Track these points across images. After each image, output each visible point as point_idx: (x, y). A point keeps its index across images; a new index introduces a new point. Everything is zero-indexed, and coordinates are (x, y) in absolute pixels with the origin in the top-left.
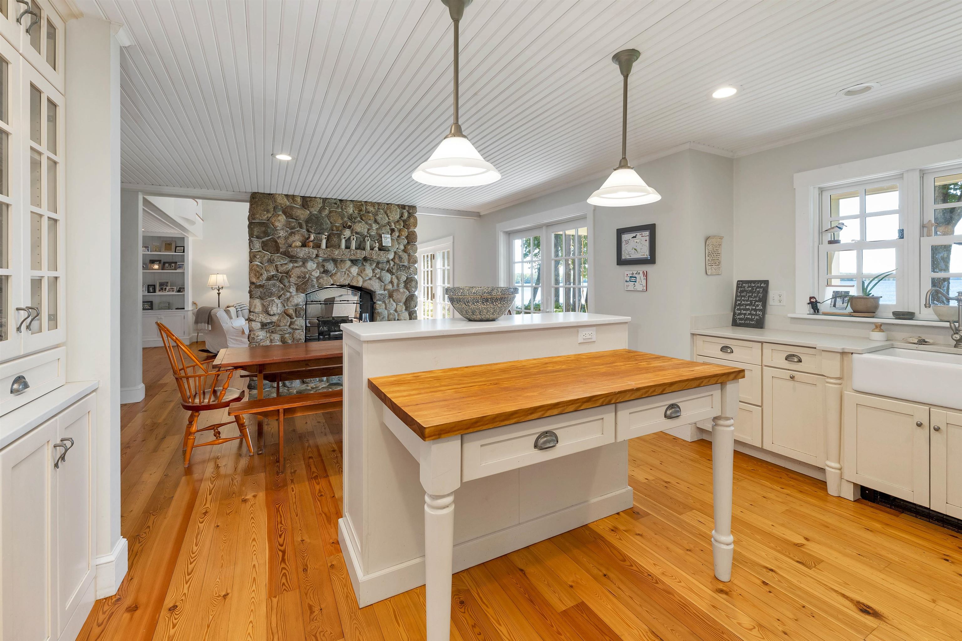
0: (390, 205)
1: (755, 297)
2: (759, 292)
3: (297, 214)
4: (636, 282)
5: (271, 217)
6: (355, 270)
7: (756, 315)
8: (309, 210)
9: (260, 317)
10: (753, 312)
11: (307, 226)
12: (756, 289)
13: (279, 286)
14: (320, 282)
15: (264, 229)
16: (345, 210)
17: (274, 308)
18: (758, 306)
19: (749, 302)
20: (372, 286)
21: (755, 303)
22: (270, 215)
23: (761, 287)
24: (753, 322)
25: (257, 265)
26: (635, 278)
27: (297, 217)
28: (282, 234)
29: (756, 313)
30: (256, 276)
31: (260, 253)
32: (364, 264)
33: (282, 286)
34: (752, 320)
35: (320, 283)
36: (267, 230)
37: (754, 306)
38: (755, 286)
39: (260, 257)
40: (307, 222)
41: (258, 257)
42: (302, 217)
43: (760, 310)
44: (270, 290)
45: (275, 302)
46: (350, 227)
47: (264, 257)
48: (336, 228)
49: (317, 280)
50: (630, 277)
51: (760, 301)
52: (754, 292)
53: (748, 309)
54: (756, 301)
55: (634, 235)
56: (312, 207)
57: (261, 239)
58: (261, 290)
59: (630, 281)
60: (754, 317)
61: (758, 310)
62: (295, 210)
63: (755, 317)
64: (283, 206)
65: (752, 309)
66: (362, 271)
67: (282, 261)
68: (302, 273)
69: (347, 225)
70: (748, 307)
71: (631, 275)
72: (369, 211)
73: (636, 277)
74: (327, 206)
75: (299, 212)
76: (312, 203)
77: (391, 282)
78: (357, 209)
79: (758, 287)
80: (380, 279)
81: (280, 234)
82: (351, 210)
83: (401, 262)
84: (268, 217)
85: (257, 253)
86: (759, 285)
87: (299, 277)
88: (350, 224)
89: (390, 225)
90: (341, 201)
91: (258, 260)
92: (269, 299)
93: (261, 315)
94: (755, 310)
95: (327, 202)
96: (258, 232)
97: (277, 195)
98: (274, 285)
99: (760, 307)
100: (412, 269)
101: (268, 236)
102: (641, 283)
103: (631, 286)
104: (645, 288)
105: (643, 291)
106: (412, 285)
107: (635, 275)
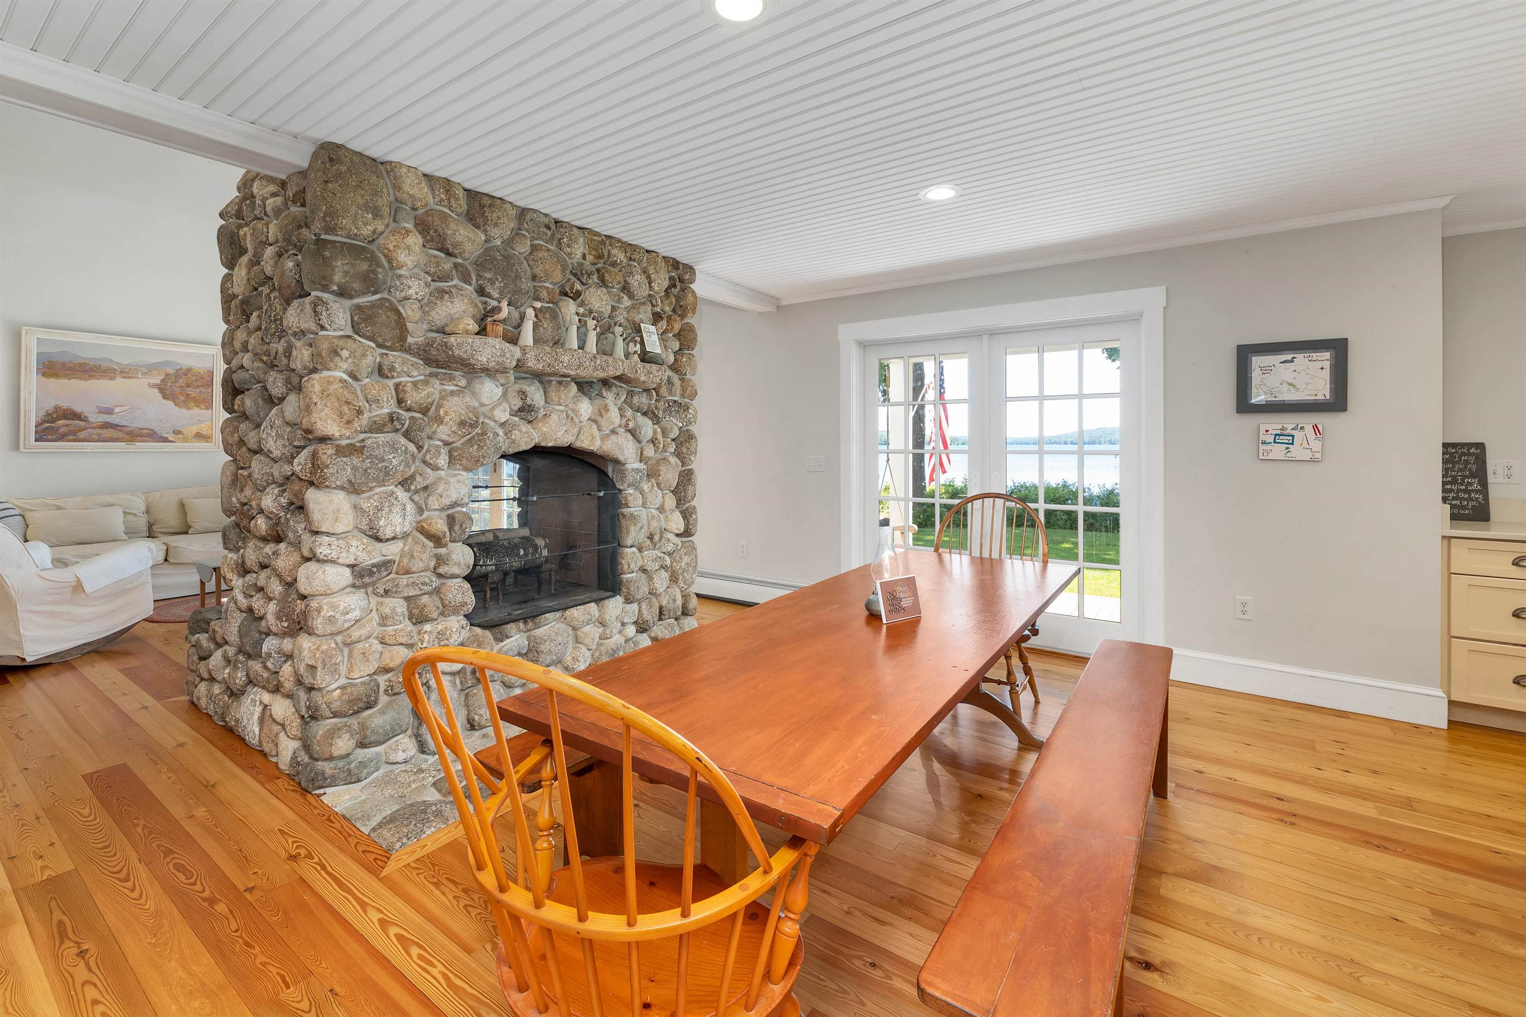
0: (654, 254)
1: (1460, 470)
2: (1467, 462)
3: (459, 238)
4: (1292, 444)
5: (382, 233)
6: (585, 408)
7: (1470, 499)
8: (485, 231)
9: (353, 549)
10: (1461, 495)
11: (479, 277)
12: (1460, 458)
13: (406, 448)
14: (513, 437)
15: (365, 266)
16: (569, 250)
17: (397, 519)
18: (1470, 484)
19: (1450, 479)
20: (621, 449)
21: (1463, 480)
22: (381, 228)
23: (1469, 454)
24: (1467, 512)
25: (342, 381)
26: (1291, 438)
27: (455, 247)
28: (416, 288)
29: (1470, 496)
30: (341, 415)
31: (350, 343)
32: (605, 394)
33: (412, 447)
34: (1464, 508)
35: (514, 441)
36: (374, 272)
37: (1461, 484)
38: (1456, 452)
39: (352, 354)
40: (481, 264)
41: (345, 353)
42: (468, 247)
43: (1476, 491)
44: (384, 461)
45: (396, 499)
46: (576, 296)
47: (364, 355)
48: (549, 294)
49: (506, 434)
50: (1276, 435)
51: (1473, 475)
52: (1458, 462)
53: (1451, 491)
54: (1465, 477)
55: (1289, 357)
56: (496, 225)
57: (351, 297)
58: (356, 461)
59: (1275, 442)
60: (1466, 503)
61: (1473, 491)
62: (452, 225)
63: (1468, 503)
64: (418, 204)
65: (1459, 490)
66: (603, 412)
67: (415, 373)
68: (471, 412)
69: (573, 288)
70: (1449, 487)
71: (1279, 432)
72: (617, 261)
73: (1293, 436)
74: (527, 231)
75: (462, 231)
76: (495, 215)
77: (653, 441)
78: (594, 252)
79: (1463, 454)
80: (634, 433)
81: (411, 291)
82: (579, 249)
83: (670, 394)
84: (374, 231)
85: (341, 343)
86: (1465, 450)
87: (462, 424)
88: (579, 288)
89: (654, 302)
90: (557, 222)
91: (345, 366)
92: (378, 490)
93: (355, 543)
94: (1466, 491)
95: (528, 217)
96: (346, 273)
97: (404, 170)
98: (394, 448)
99: (1476, 486)
100: (692, 412)
101: (375, 292)
102: (1307, 446)
103: (1278, 451)
104: (1318, 456)
105: (1313, 461)
106: (689, 448)
107: (1289, 431)
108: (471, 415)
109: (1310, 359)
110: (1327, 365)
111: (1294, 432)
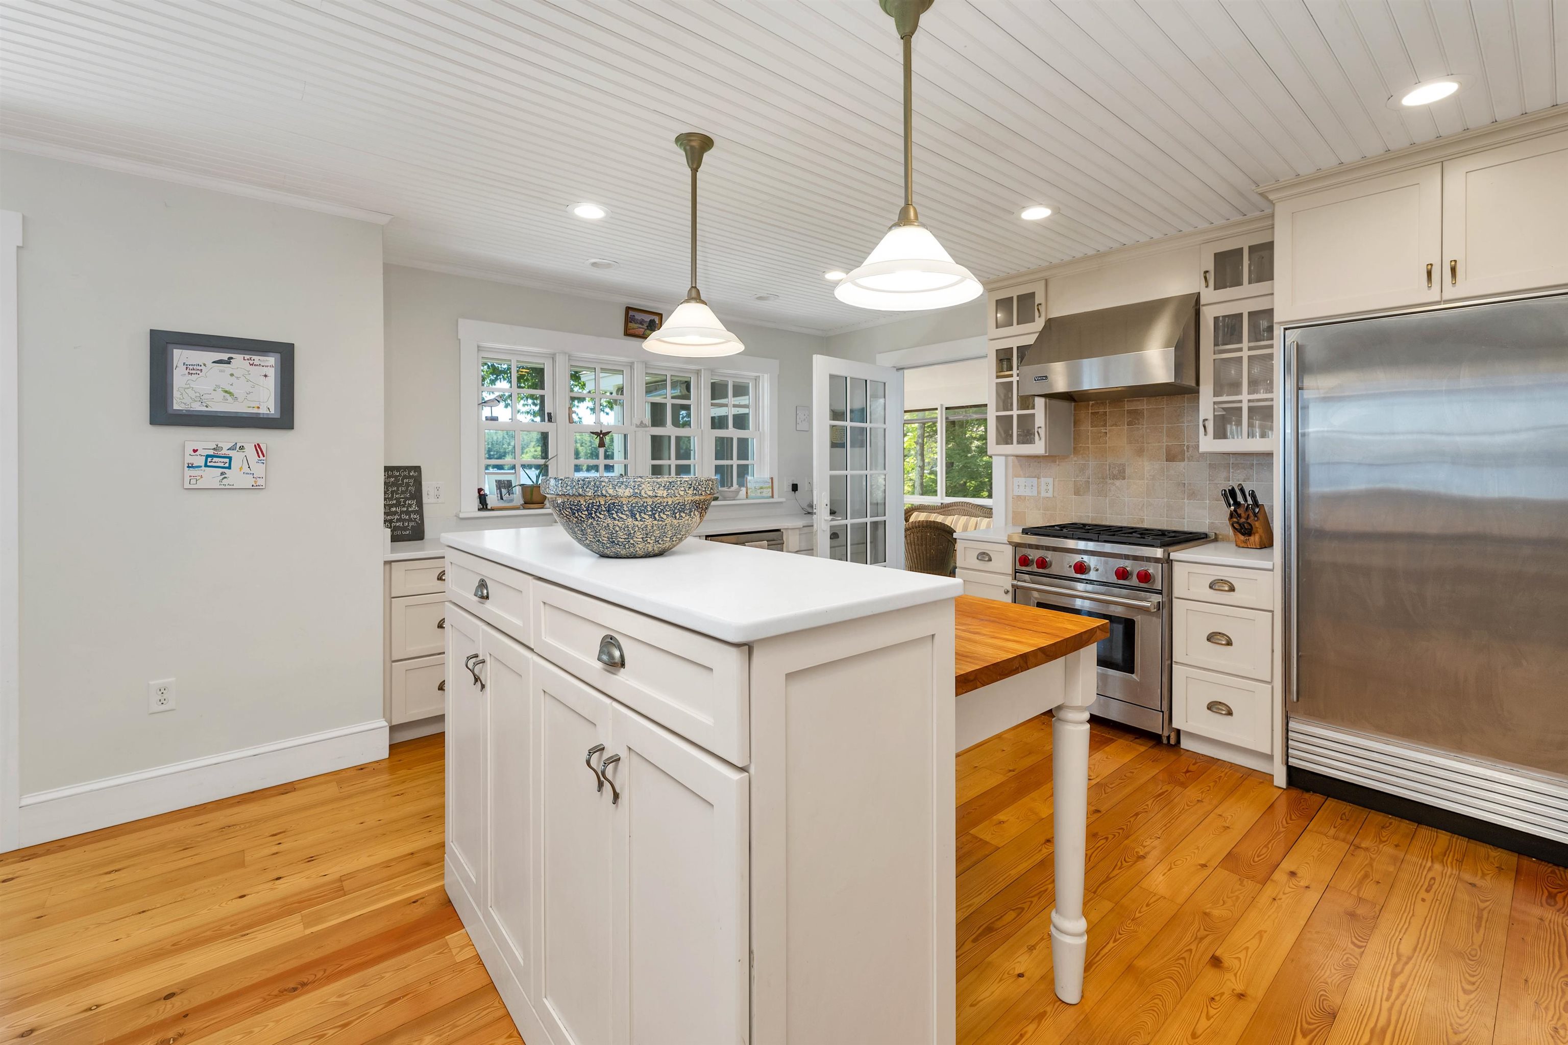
1: (403, 492)
2: (408, 485)
4: (229, 468)
7: (410, 520)
10: (404, 516)
12: (402, 480)
18: (410, 505)
19: (395, 502)
21: (405, 502)
23: (410, 477)
24: (407, 532)
26: (227, 460)
29: (410, 517)
34: (405, 529)
37: (404, 507)
38: (400, 475)
43: (415, 512)
50: (208, 456)
51: (412, 498)
52: (401, 485)
53: (395, 513)
54: (406, 499)
55: (225, 356)
59: (206, 466)
60: (407, 524)
61: (412, 512)
63: (408, 524)
65: (402, 512)
70: (394, 509)
71: (211, 452)
73: (230, 458)
79: (405, 477)
86: (406, 473)
94: (408, 513)
99: (414, 508)
102: (248, 471)
103: (211, 477)
104: (261, 482)
105: (255, 488)
107: (224, 452)
109: (251, 363)
110: (271, 372)
111: (231, 453)
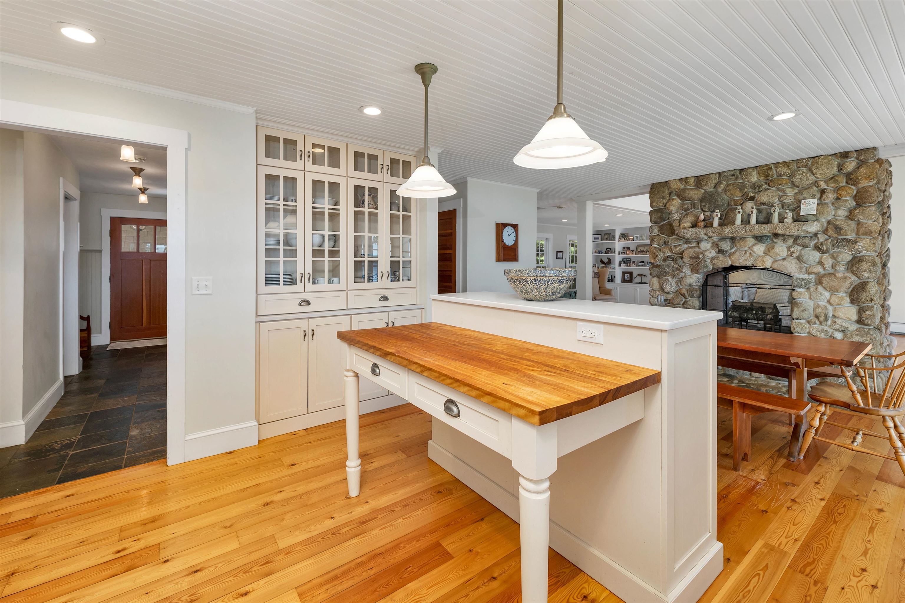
0: (817, 158)
3: (690, 195)
5: (667, 203)
6: (760, 249)
8: (702, 189)
9: (657, 294)
11: (701, 205)
13: (673, 266)
14: (714, 262)
15: (659, 215)
16: (747, 180)
17: (668, 287)
20: (786, 268)
22: (665, 201)
25: (655, 247)
27: (690, 199)
28: (676, 217)
30: (653, 257)
31: (657, 237)
32: (775, 241)
33: (677, 266)
35: (714, 264)
36: (662, 215)
39: (658, 239)
40: (701, 201)
41: (655, 240)
42: (695, 197)
44: (665, 269)
45: (669, 281)
46: (752, 199)
47: (661, 240)
48: (734, 202)
49: (711, 261)
56: (706, 185)
57: (659, 224)
58: (658, 269)
62: (687, 192)
64: (677, 190)
66: (770, 249)
67: (676, 243)
68: (695, 253)
69: (748, 196)
72: (781, 173)
74: (723, 181)
75: (691, 193)
76: (705, 181)
77: (821, 263)
78: (763, 175)
80: (799, 259)
81: (675, 218)
82: (754, 178)
83: (839, 234)
84: (663, 203)
85: (654, 237)
87: (691, 258)
88: (752, 195)
89: (816, 185)
90: (741, 170)
91: (655, 243)
92: (665, 278)
93: (657, 292)
95: (723, 175)
96: (655, 218)
97: (671, 181)
98: (668, 266)
100: (861, 244)
101: (664, 221)
106: (858, 268)
108: (695, 255)
